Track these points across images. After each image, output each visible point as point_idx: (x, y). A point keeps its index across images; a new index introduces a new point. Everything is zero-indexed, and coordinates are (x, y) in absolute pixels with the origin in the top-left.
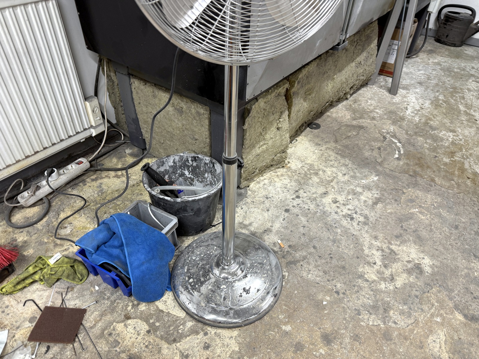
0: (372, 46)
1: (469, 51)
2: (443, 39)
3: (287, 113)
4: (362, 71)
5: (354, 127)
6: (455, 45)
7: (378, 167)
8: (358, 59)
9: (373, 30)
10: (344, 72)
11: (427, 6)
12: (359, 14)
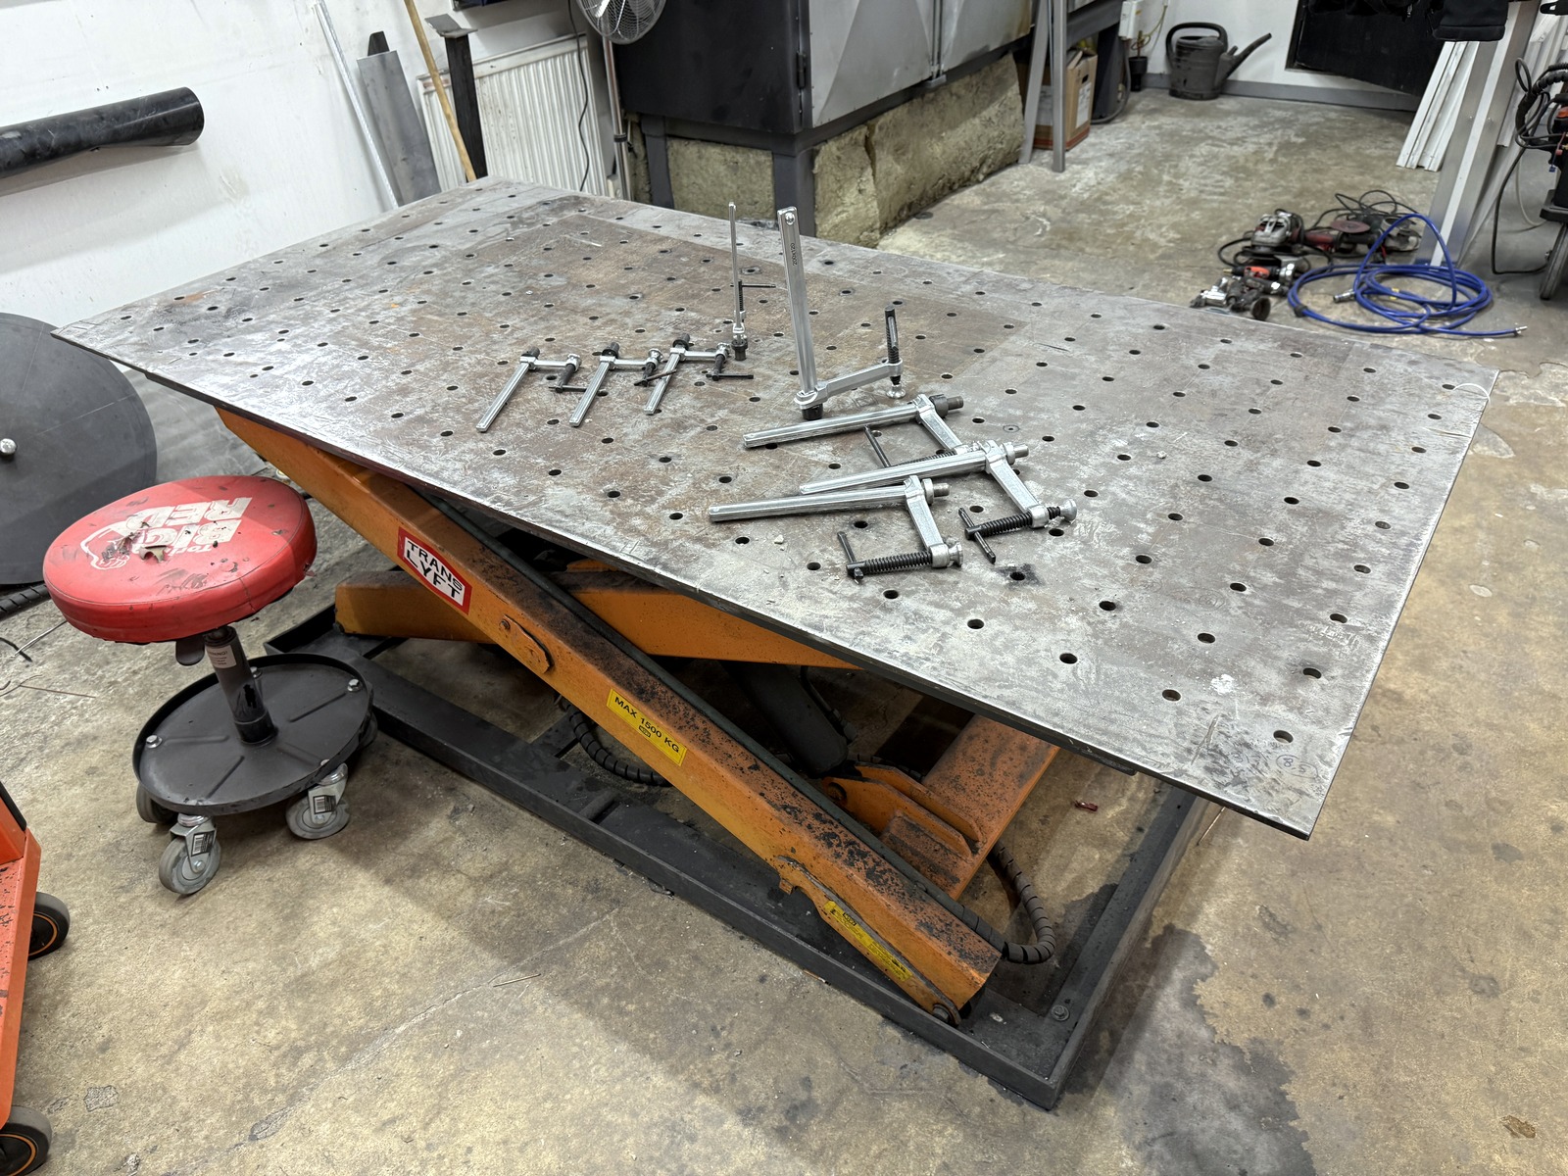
0: (1009, 94)
1: (1226, 104)
2: (1181, 89)
3: (869, 170)
4: (996, 134)
5: (984, 212)
6: (1201, 98)
7: (1010, 247)
8: (985, 114)
9: (1006, 70)
10: (960, 130)
11: (1116, 27)
12: (956, 39)
